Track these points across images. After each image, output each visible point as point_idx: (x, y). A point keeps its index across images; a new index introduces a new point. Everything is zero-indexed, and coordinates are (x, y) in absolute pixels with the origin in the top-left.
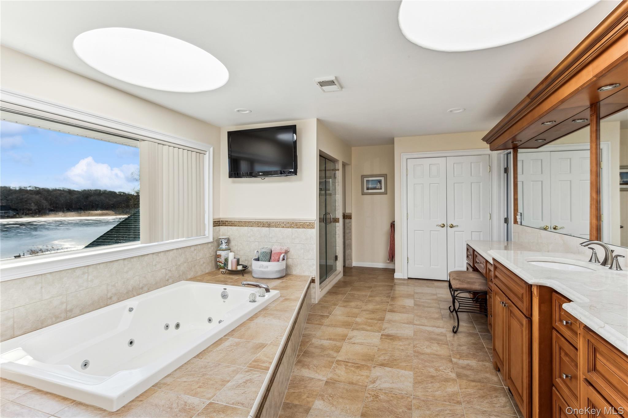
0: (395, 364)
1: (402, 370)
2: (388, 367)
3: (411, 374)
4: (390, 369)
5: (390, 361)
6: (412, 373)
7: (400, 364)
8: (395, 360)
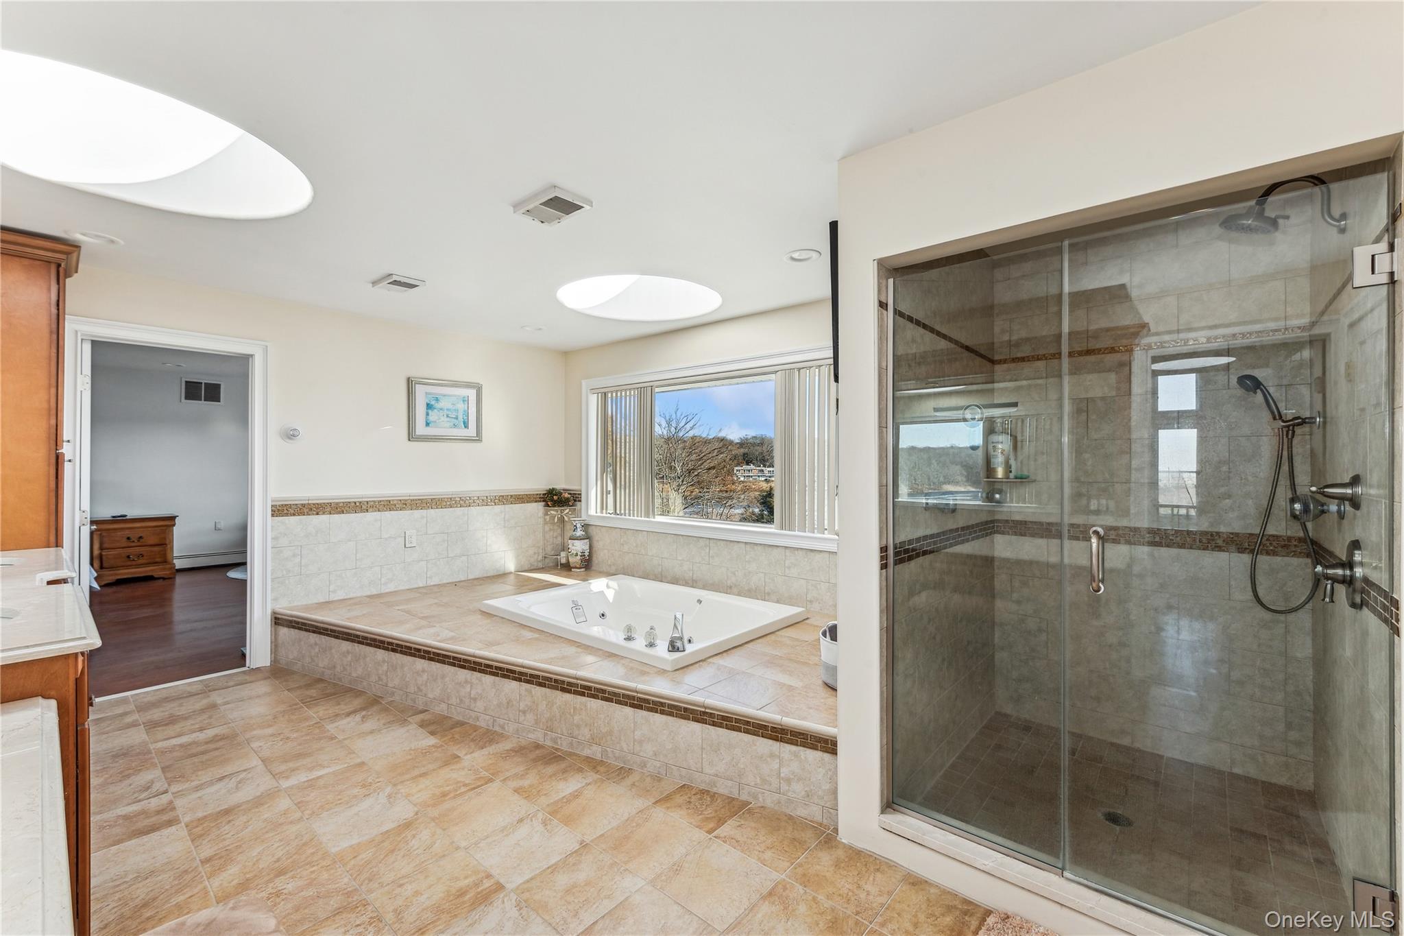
0: (386, 844)
1: (359, 843)
2: (393, 829)
3: (334, 846)
4: (385, 828)
5: (400, 841)
6: (334, 850)
7: (374, 849)
8: (392, 851)
